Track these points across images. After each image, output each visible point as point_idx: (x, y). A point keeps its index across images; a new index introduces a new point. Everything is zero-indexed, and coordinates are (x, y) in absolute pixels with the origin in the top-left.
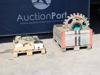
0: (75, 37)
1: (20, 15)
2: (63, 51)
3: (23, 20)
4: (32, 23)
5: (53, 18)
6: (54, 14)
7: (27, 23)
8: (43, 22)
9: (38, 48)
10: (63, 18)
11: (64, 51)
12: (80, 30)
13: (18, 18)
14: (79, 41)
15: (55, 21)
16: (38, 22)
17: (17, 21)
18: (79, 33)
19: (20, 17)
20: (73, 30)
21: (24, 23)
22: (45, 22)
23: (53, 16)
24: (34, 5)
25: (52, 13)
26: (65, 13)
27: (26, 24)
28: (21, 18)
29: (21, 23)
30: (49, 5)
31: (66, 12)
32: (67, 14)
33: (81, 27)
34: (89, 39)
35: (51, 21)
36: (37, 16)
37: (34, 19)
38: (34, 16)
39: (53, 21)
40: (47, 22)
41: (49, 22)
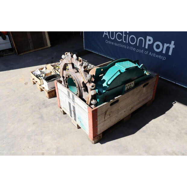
4: (118, 45)
5: (147, 47)
7: (113, 43)
8: (131, 48)
10: (164, 52)
13: (105, 33)
15: (150, 53)
16: (125, 47)
17: (103, 37)
18: (73, 100)
21: (110, 42)
25: (148, 38)
26: (170, 43)
27: (111, 44)
29: (107, 42)
31: (173, 42)
32: (174, 46)
35: (144, 52)
36: (125, 35)
37: (121, 40)
38: (121, 35)
39: (146, 53)
40: (138, 50)
41: (140, 51)
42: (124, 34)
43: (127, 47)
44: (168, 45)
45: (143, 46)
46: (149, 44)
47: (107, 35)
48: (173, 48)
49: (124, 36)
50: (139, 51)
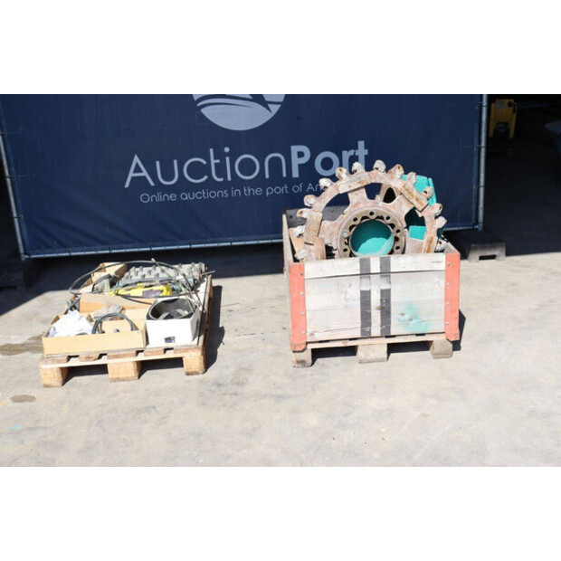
0: (362, 292)
1: (136, 160)
2: (298, 362)
3: (152, 184)
4: (195, 195)
5: (295, 174)
6: (301, 154)
7: (172, 197)
8: (248, 191)
9: (168, 340)
11: (302, 363)
12: (391, 252)
13: (131, 174)
14: (386, 312)
15: (310, 187)
16: (225, 193)
17: (127, 185)
18: (385, 272)
19: (138, 169)
20: (351, 255)
21: (160, 197)
22: (258, 191)
23: (296, 162)
24: (204, 111)
25: (295, 149)
26: (356, 148)
27: (167, 202)
28: (145, 173)
29: (146, 198)
30: (275, 109)
31: (361, 144)
32: (366, 152)
33: (396, 239)
34: (442, 306)
35: (290, 189)
36: (218, 161)
37: (206, 177)
38: (204, 162)
39: (296, 189)
40: (270, 191)
41: (278, 190)
42: (215, 159)
43: (229, 192)
44: (351, 152)
45: (285, 175)
46: (300, 166)
47: (145, 177)
48: (366, 156)
49: (216, 164)
50: (274, 190)
